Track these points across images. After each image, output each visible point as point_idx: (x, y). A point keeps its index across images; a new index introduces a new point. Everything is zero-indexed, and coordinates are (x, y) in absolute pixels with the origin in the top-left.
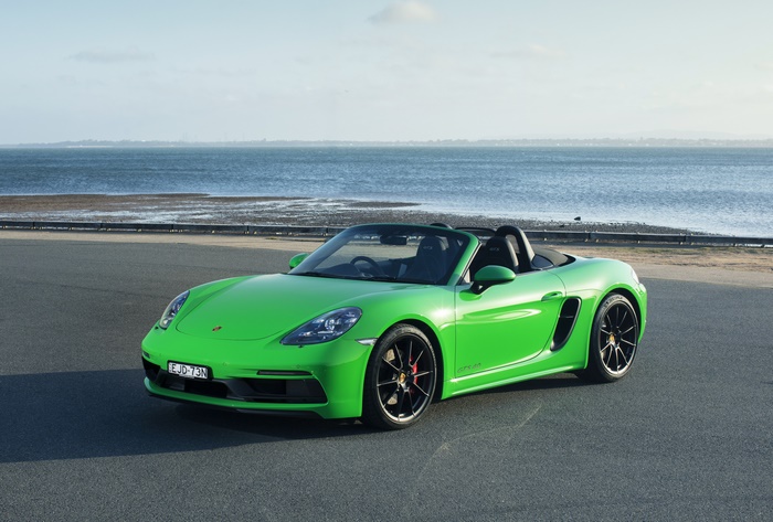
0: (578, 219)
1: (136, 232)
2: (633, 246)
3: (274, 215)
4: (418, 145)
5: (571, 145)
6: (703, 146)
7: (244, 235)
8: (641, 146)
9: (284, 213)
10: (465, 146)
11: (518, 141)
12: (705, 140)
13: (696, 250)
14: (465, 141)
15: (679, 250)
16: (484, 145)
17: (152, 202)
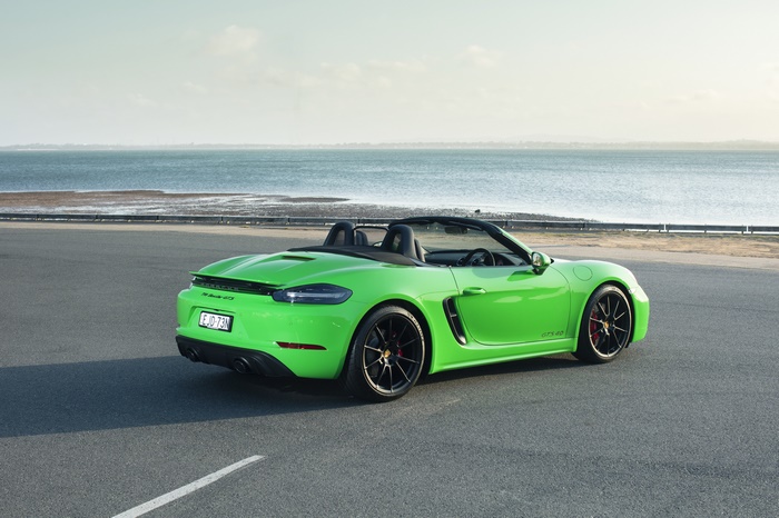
0: (478, 211)
1: (127, 223)
2: (542, 232)
3: (218, 209)
4: (327, 148)
5: (460, 148)
6: (574, 148)
7: (219, 224)
8: (520, 148)
9: (226, 207)
10: (368, 148)
11: (414, 144)
12: (576, 143)
13: (594, 235)
14: (368, 144)
15: (581, 234)
16: (385, 148)
17: (108, 198)
